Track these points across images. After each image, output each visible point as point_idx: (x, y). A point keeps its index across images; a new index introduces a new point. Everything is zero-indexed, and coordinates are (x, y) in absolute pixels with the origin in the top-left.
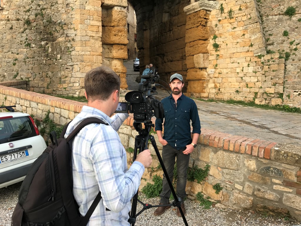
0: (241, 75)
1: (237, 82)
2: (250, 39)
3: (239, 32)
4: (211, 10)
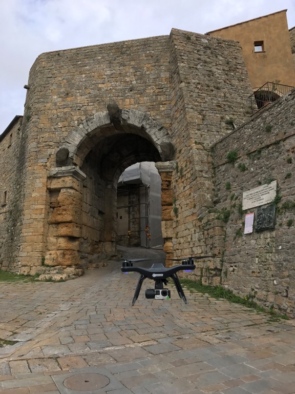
2: (194, 198)
3: (188, 192)
4: (171, 170)
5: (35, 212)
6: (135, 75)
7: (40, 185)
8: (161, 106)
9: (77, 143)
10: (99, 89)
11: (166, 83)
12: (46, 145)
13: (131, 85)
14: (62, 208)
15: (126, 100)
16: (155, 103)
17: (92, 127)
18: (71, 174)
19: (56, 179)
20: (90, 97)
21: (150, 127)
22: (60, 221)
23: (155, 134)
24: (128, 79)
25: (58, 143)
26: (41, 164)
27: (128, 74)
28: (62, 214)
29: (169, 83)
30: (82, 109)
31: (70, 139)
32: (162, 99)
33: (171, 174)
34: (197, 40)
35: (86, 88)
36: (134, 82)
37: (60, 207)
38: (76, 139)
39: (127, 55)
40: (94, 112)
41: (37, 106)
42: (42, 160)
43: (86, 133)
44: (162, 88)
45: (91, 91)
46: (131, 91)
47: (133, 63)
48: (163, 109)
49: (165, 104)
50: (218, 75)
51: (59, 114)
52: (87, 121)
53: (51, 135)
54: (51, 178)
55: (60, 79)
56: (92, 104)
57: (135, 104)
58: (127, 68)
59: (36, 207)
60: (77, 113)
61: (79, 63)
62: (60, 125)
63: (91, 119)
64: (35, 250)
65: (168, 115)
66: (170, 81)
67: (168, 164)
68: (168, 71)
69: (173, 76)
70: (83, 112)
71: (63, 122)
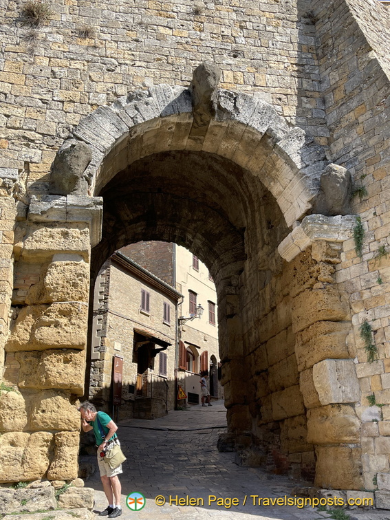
4: (342, 238)
6: (241, 27)
8: (305, 100)
9: (107, 145)
10: (161, 37)
11: (310, 56)
13: (234, 45)
15: (225, 72)
16: (290, 91)
17: (146, 114)
18: (91, 219)
20: (138, 49)
21: (286, 138)
24: (226, 31)
25: (52, 141)
27: (226, 21)
29: (315, 57)
30: (118, 70)
32: (305, 86)
33: (337, 247)
35: (127, 28)
36: (242, 41)
40: (149, 82)
42: (3, 173)
44: (303, 65)
45: (141, 38)
46: (235, 56)
48: (308, 106)
49: (311, 97)
51: (56, 69)
52: (130, 100)
53: (34, 115)
54: (29, 220)
56: (143, 64)
57: (245, 84)
58: (223, 10)
60: (106, 76)
62: (59, 95)
63: (142, 95)
65: (322, 121)
66: (317, 55)
67: (340, 222)
68: (312, 34)
69: (330, 42)
70: (120, 77)
71: (67, 89)
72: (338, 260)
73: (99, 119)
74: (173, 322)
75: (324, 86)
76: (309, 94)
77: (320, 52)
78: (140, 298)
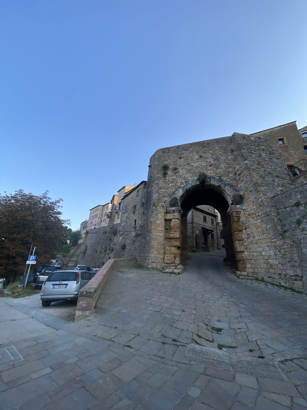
0: (266, 258)
1: (264, 263)
2: (266, 228)
3: (259, 224)
4: (240, 210)
5: (159, 232)
6: (212, 158)
7: (161, 217)
8: (230, 174)
9: (181, 194)
10: (192, 166)
12: (163, 196)
13: (210, 163)
14: (173, 230)
15: (208, 171)
16: (226, 173)
17: (189, 186)
18: (178, 211)
19: (169, 214)
20: (187, 170)
21: (224, 186)
22: (172, 237)
23: (228, 189)
24: (208, 160)
25: (170, 195)
26: (161, 206)
27: (208, 157)
28: (174, 234)
29: (233, 161)
30: (182, 177)
31: (177, 193)
32: (230, 170)
33: (239, 212)
34: (248, 138)
35: (184, 165)
36: (212, 162)
37: (172, 229)
38: (180, 192)
39: (207, 148)
40: (189, 178)
41: (158, 175)
42: (161, 204)
43: (186, 189)
44: (230, 164)
45: (187, 167)
46: (211, 166)
47: (210, 151)
48: (231, 176)
49: (232, 173)
50: (265, 157)
51: (170, 179)
52: (186, 183)
53: (166, 191)
54: (167, 213)
55: (169, 161)
56: (188, 174)
57: (214, 173)
58: (207, 155)
59: (159, 229)
60: (180, 178)
61: (180, 153)
62: (171, 185)
63: (188, 182)
64: (160, 253)
65: (235, 179)
66: (234, 160)
67: (239, 207)
68: (233, 155)
69: (237, 157)
70: (183, 178)
71: (172, 183)
72: (240, 216)
73: (179, 189)
74: (215, 224)
75: (236, 169)
76: (231, 172)
77: (235, 159)
78: (203, 218)
